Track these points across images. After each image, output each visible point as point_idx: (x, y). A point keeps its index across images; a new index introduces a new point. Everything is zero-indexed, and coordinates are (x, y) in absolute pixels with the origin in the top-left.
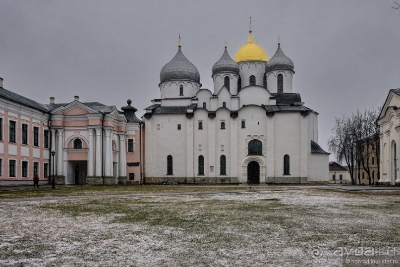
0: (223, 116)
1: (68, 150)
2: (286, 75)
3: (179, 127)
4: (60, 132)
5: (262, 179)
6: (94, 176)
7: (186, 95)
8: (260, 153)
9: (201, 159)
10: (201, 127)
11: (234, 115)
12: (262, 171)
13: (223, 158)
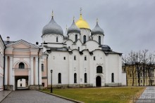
0: (86, 54)
1: (15, 69)
2: (102, 36)
3: (65, 58)
4: (11, 58)
5: (103, 84)
6: (34, 85)
7: (59, 42)
8: (101, 72)
9: (75, 74)
10: (75, 59)
11: (91, 53)
12: (102, 81)
13: (86, 74)
